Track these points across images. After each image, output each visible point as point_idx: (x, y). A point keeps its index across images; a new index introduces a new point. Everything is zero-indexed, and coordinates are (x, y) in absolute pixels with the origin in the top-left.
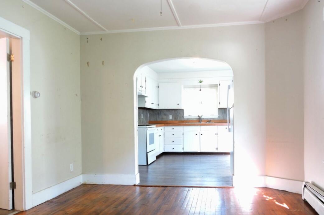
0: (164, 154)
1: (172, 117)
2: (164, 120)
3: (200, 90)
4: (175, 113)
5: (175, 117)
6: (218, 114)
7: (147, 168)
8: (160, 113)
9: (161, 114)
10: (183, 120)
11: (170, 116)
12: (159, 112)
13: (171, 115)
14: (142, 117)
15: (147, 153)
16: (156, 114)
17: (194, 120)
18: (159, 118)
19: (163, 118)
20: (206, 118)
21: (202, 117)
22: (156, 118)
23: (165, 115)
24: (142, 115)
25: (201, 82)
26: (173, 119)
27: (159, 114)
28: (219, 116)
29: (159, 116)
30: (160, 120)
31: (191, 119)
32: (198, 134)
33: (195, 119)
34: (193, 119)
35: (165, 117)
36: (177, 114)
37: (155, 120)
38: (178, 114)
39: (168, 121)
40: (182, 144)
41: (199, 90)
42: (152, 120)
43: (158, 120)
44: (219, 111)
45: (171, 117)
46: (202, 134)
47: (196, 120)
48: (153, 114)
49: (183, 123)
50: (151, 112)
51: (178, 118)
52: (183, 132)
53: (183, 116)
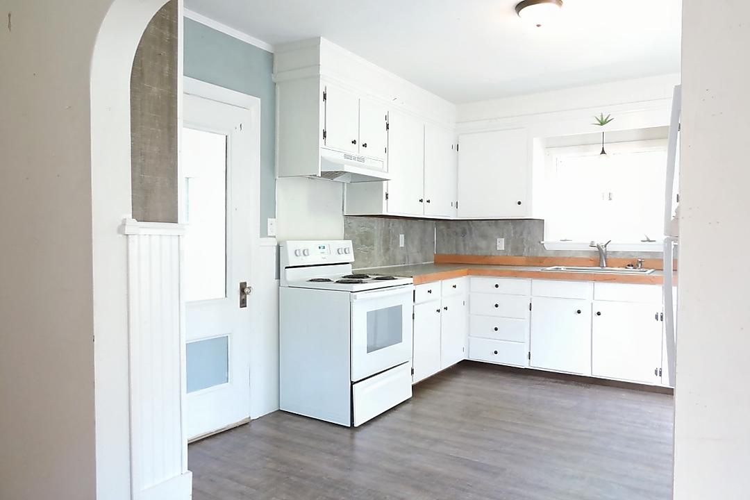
0: (466, 366)
1: (507, 244)
2: (480, 253)
3: (603, 152)
4: (515, 233)
5: (516, 246)
7: (352, 438)
8: (468, 232)
9: (471, 233)
10: (540, 254)
11: (498, 240)
12: (467, 227)
13: (502, 236)
14: (402, 244)
15: (352, 383)
16: (457, 234)
17: (581, 256)
18: (465, 245)
19: (476, 248)
20: (624, 253)
21: (610, 248)
22: (457, 246)
23: (484, 236)
24: (402, 237)
25: (602, 123)
26: (510, 250)
27: (464, 233)
29: (464, 241)
30: (468, 252)
31: (570, 252)
32: (586, 311)
33: (584, 252)
34: (577, 252)
35: (483, 244)
36: (521, 234)
37: (454, 252)
38: (525, 235)
39: (491, 256)
40: (527, 339)
41: (600, 151)
42: (444, 252)
43: (462, 251)
45: (501, 244)
46: (599, 314)
48: (447, 234)
49: (541, 264)
50: (442, 227)
51: (525, 250)
52: (531, 299)
53: (540, 242)
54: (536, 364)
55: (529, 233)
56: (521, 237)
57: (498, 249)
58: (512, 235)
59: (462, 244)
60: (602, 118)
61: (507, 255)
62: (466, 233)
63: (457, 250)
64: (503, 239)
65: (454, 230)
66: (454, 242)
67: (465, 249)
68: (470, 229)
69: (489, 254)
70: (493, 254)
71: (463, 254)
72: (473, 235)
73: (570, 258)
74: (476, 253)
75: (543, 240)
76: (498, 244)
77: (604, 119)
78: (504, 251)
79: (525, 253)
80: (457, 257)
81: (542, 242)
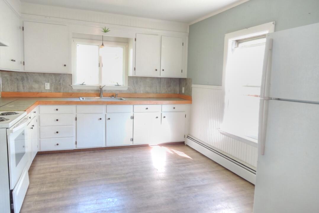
1: (51, 86)
2: (34, 91)
4: (56, 80)
5: (56, 87)
6: (127, 85)
8: (25, 78)
9: (28, 79)
10: (70, 91)
11: (46, 84)
13: (48, 82)
16: (17, 80)
17: (91, 92)
18: (23, 86)
19: (31, 88)
20: (109, 91)
22: (18, 87)
23: (36, 82)
25: (105, 31)
26: (53, 89)
27: (23, 79)
28: (128, 88)
29: (23, 83)
30: (26, 90)
31: (85, 90)
32: (103, 119)
33: (92, 90)
34: (89, 90)
35: (36, 86)
36: (59, 81)
37: (16, 90)
38: (61, 81)
39: (41, 92)
41: (102, 44)
42: (8, 90)
43: (22, 90)
44: (128, 80)
45: (48, 86)
46: (109, 119)
47: (93, 92)
48: (11, 80)
49: (71, 96)
50: (6, 75)
51: (62, 89)
52: (76, 115)
53: (70, 86)
54: (80, 146)
55: (64, 81)
56: (60, 82)
57: (46, 88)
58: (54, 81)
59: (21, 86)
60: (105, 29)
61: (51, 92)
62: (24, 80)
63: (18, 89)
64: (49, 83)
65: (15, 77)
66: (16, 85)
67: (24, 88)
68: (27, 78)
69: (40, 91)
70: (43, 91)
71: (23, 91)
72: (29, 81)
73: (85, 93)
74: (31, 91)
75: (72, 85)
76: (46, 86)
77: (106, 30)
78: (50, 90)
79: (62, 91)
80: (18, 93)
81: (71, 85)
